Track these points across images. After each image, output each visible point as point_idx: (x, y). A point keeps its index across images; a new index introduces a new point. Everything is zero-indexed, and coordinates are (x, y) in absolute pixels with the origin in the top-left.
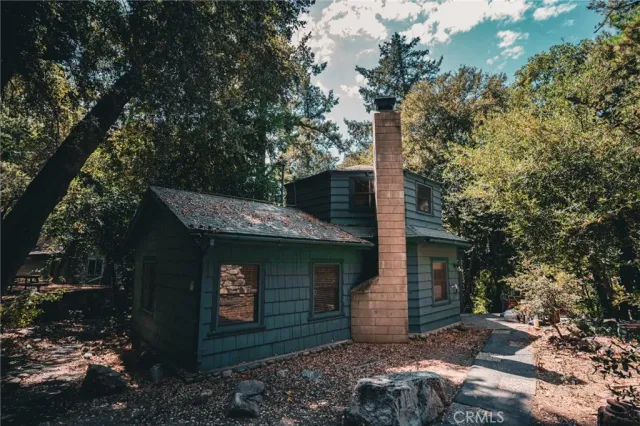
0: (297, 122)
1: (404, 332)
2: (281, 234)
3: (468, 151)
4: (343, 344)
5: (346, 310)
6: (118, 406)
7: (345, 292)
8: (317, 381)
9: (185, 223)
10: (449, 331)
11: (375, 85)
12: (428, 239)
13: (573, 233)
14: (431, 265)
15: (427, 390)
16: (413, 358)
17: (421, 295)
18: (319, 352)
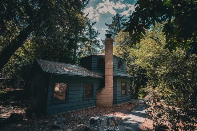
0: (87, 40)
1: (112, 104)
2: (74, 74)
3: (135, 50)
4: (93, 108)
5: (95, 97)
6: (19, 125)
7: (95, 92)
8: (82, 118)
9: (44, 71)
10: (127, 104)
11: (111, 29)
12: (120, 76)
13: (162, 75)
14: (121, 84)
15: (110, 121)
16: (113, 112)
17: (118, 93)
18: (85, 110)
